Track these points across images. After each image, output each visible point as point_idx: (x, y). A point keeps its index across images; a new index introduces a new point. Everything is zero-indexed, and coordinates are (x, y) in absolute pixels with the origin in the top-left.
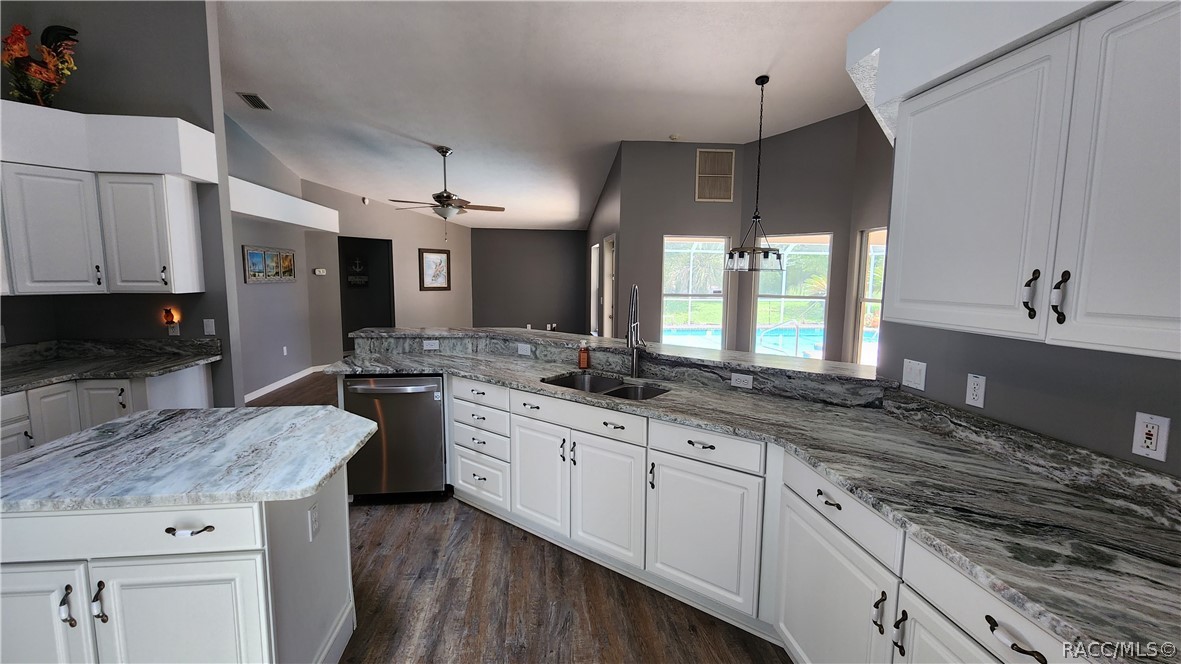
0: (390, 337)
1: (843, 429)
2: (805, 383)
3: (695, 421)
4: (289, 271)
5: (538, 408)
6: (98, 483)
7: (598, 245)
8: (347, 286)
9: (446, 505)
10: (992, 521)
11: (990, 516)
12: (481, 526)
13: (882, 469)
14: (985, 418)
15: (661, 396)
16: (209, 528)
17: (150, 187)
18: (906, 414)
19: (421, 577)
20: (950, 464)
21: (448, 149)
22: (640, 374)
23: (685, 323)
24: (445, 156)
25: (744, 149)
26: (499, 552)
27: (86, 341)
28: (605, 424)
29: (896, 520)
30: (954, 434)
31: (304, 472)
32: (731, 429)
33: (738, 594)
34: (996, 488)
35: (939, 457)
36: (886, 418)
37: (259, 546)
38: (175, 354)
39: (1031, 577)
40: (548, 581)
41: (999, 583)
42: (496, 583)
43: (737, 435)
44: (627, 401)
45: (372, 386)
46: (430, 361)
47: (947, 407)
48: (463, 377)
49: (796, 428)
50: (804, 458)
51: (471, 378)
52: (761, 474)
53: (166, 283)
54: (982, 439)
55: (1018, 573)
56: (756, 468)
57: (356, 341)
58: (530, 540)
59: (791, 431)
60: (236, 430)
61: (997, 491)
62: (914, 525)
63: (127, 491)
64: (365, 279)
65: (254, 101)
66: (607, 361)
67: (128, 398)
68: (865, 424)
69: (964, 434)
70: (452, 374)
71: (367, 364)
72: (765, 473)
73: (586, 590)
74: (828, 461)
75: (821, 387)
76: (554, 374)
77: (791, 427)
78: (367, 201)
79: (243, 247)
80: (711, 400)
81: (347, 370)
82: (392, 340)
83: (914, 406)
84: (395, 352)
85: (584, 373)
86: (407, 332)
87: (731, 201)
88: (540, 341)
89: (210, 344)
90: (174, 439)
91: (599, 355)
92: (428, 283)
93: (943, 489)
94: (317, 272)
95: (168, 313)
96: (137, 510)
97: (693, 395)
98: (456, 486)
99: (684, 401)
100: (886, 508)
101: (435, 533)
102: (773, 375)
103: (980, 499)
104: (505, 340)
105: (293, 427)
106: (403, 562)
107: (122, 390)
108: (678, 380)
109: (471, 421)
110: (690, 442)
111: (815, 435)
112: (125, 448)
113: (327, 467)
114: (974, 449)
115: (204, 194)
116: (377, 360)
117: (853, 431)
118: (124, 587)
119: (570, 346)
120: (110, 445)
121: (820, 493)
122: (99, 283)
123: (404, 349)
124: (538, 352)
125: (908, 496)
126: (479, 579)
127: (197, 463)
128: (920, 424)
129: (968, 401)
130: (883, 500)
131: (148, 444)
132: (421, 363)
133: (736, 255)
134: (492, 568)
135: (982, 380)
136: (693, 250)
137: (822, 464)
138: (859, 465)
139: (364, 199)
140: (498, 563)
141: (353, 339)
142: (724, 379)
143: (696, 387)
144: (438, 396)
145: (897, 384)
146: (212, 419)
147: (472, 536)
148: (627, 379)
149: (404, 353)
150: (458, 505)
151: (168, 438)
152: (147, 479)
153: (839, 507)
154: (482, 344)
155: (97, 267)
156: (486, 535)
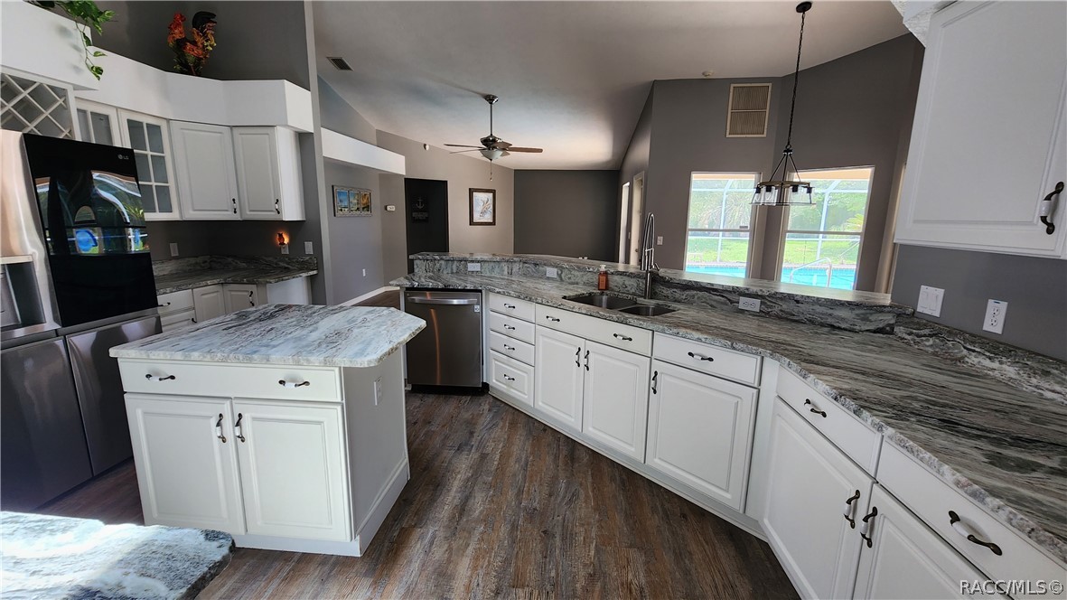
0: (442, 259)
1: (845, 349)
2: (814, 307)
3: (696, 335)
4: (367, 207)
5: (558, 320)
6: (238, 346)
7: (628, 184)
8: (411, 221)
9: (482, 399)
10: (979, 433)
11: (978, 429)
12: (510, 417)
13: (873, 383)
14: (1001, 343)
15: (669, 314)
16: (306, 383)
17: (267, 136)
18: (917, 339)
19: (460, 449)
20: (952, 385)
21: (494, 97)
22: (653, 296)
23: (715, 261)
24: (491, 103)
25: (780, 82)
26: (522, 438)
27: (228, 257)
28: (615, 335)
29: (874, 424)
30: (966, 359)
31: (370, 349)
32: (730, 343)
33: (727, 491)
34: (997, 408)
35: (941, 379)
36: (895, 343)
37: (339, 400)
38: (286, 268)
39: (1000, 478)
40: (560, 464)
41: (963, 480)
42: (518, 461)
43: (734, 348)
44: (636, 317)
45: (428, 297)
46: (472, 279)
47: (962, 332)
48: (499, 293)
49: (794, 346)
50: (796, 371)
51: (504, 294)
52: (756, 385)
53: (279, 213)
54: (996, 365)
55: (988, 475)
56: (752, 380)
57: (416, 262)
58: (549, 431)
59: (788, 347)
60: (325, 319)
61: (996, 411)
62: (890, 429)
63: (255, 352)
64: (426, 215)
65: (340, 64)
66: (624, 284)
67: (256, 298)
68: (870, 347)
69: (976, 360)
70: (490, 290)
71: (423, 280)
72: (760, 385)
73: (592, 474)
74: (819, 373)
75: (830, 311)
76: (575, 293)
77: (790, 345)
78: (427, 147)
79: (333, 187)
80: (717, 320)
81: (408, 284)
82: (443, 262)
83: (927, 331)
84: (445, 272)
85: (602, 294)
86: (455, 256)
87: (765, 135)
88: (566, 265)
89: (310, 261)
90: (285, 323)
91: (616, 278)
92: (477, 218)
93: (935, 404)
94: (388, 208)
95: (281, 236)
96: (261, 366)
97: (700, 315)
98: (491, 384)
99: (689, 319)
100: (866, 413)
101: (473, 418)
102: (781, 299)
103: (974, 415)
104: (536, 265)
105: (365, 320)
106: (447, 437)
107: (252, 292)
108: (688, 302)
109: (504, 330)
110: (690, 354)
111: (812, 353)
112: (254, 327)
113: (386, 348)
114: (987, 375)
115: (304, 141)
116: (430, 278)
117: (855, 352)
118: (254, 419)
119: (591, 270)
120: (243, 324)
121: (808, 402)
122: (235, 212)
123: (452, 269)
124: (563, 275)
125: (893, 407)
126: (505, 456)
127: (299, 339)
128: (930, 350)
129: (987, 327)
130: (864, 407)
131: (267, 325)
132: (465, 281)
133: (764, 189)
134: (515, 449)
135: (1003, 306)
136: (727, 189)
137: (812, 375)
138: (851, 379)
139: (425, 145)
140: (521, 445)
141: (413, 260)
142: (732, 302)
143: (704, 309)
144: (477, 308)
145: (911, 310)
146: (309, 312)
147: (501, 424)
148: (640, 300)
149: (452, 273)
150: (492, 400)
151: (280, 322)
152: (267, 346)
153: (824, 415)
154: (516, 267)
155: (234, 200)
156: (513, 425)
